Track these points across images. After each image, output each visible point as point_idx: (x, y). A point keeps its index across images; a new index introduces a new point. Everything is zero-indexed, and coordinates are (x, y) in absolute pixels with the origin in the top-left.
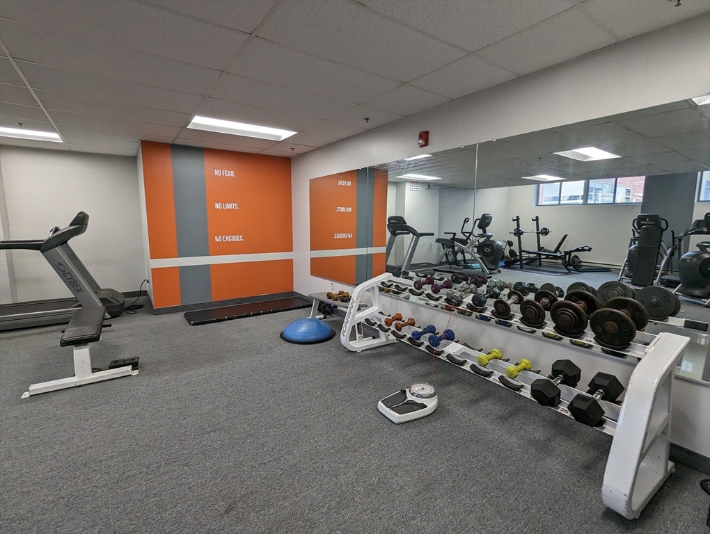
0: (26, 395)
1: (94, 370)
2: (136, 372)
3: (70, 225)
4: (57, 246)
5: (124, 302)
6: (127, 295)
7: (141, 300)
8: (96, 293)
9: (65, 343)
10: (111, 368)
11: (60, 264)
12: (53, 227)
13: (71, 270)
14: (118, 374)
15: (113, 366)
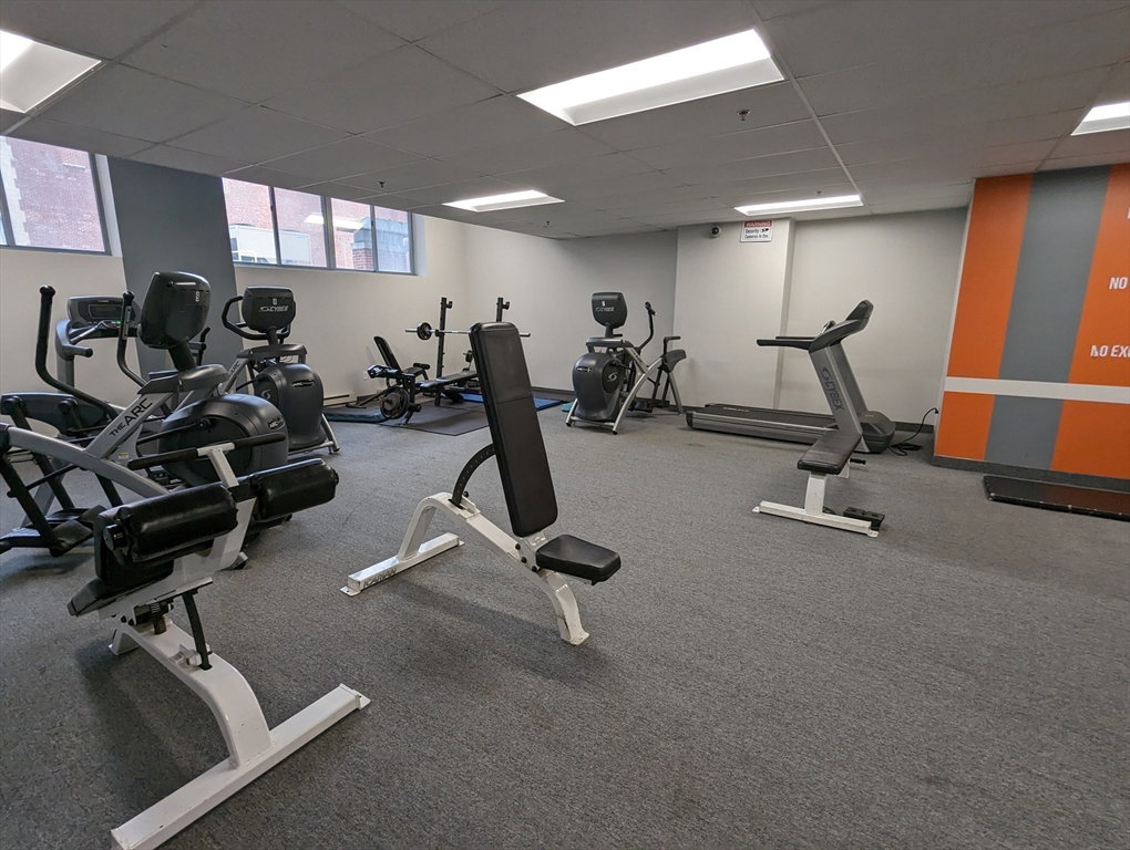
0: (756, 510)
1: (826, 510)
2: (874, 534)
3: (848, 319)
4: (826, 346)
5: (892, 435)
6: (901, 426)
7: (921, 438)
8: (858, 414)
9: (803, 466)
10: (846, 515)
11: (825, 369)
12: (827, 322)
13: (838, 379)
14: (851, 525)
15: (850, 514)
